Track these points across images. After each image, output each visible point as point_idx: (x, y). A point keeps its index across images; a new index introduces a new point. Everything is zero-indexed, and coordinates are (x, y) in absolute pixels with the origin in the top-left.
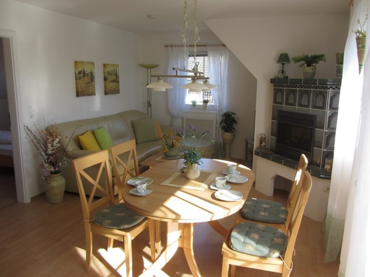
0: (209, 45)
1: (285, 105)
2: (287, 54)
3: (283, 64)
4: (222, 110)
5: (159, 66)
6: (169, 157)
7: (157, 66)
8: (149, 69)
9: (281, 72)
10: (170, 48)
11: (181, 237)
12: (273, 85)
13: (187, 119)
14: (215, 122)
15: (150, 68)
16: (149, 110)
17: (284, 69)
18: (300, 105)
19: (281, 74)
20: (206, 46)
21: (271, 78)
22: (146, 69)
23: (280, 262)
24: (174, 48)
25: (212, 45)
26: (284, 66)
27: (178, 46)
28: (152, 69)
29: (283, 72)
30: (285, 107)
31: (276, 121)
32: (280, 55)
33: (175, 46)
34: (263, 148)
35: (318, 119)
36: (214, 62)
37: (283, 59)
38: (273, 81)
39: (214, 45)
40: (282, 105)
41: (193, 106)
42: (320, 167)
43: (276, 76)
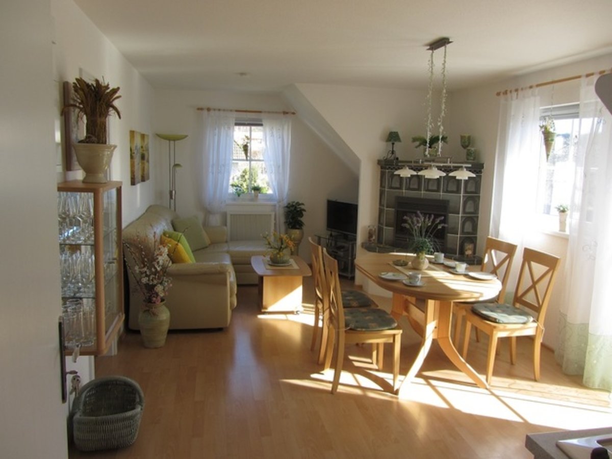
0: (265, 112)
1: (405, 190)
2: (397, 132)
3: (393, 144)
4: (283, 200)
5: (188, 138)
6: (282, 263)
7: (186, 136)
8: (172, 142)
9: (390, 152)
10: (205, 112)
11: (436, 328)
12: (379, 167)
13: (231, 215)
14: (273, 217)
15: (174, 140)
16: (171, 203)
17: (394, 149)
18: (428, 190)
19: (390, 155)
20: (260, 112)
21: (379, 158)
22: (168, 141)
23: (535, 325)
24: (212, 113)
25: (269, 112)
26: (394, 145)
27: (219, 110)
28: (176, 142)
29: (393, 152)
30: (405, 192)
31: (393, 209)
32: (389, 133)
33: (214, 110)
34: (373, 243)
35: (451, 204)
36: (272, 135)
37: (393, 137)
38: (379, 162)
39: (273, 112)
40: (401, 191)
41: (237, 195)
42: (456, 254)
43: (384, 157)
